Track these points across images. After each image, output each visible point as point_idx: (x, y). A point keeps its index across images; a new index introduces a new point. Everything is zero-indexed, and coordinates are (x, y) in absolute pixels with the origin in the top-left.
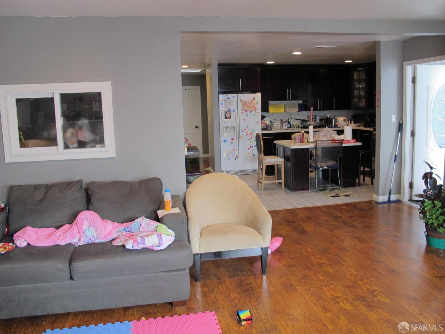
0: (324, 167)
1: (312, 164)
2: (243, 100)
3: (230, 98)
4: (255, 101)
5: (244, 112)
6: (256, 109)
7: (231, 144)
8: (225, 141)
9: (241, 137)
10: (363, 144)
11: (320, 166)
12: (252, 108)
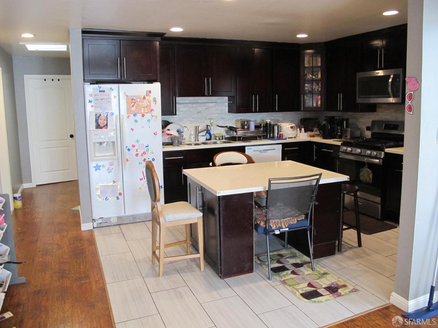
0: (283, 228)
1: (259, 222)
2: (128, 95)
3: (104, 91)
4: (150, 96)
5: (132, 115)
6: (152, 110)
7: (109, 172)
8: (97, 168)
9: (127, 160)
10: (350, 178)
11: (275, 226)
12: (146, 109)
